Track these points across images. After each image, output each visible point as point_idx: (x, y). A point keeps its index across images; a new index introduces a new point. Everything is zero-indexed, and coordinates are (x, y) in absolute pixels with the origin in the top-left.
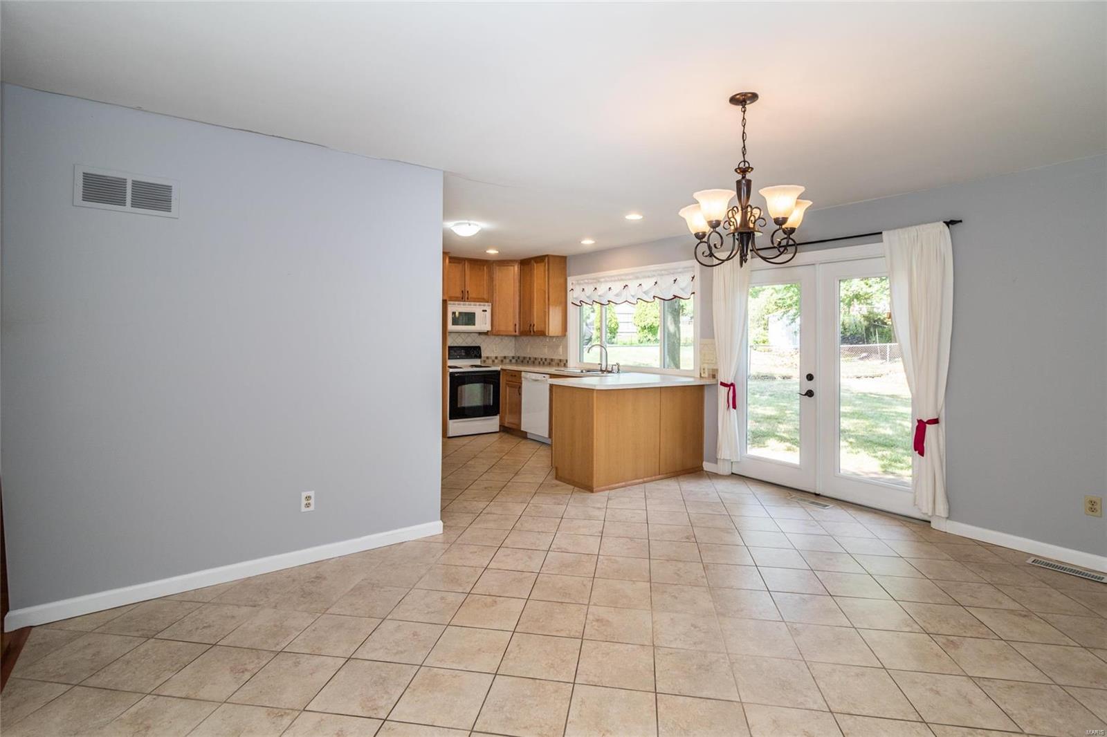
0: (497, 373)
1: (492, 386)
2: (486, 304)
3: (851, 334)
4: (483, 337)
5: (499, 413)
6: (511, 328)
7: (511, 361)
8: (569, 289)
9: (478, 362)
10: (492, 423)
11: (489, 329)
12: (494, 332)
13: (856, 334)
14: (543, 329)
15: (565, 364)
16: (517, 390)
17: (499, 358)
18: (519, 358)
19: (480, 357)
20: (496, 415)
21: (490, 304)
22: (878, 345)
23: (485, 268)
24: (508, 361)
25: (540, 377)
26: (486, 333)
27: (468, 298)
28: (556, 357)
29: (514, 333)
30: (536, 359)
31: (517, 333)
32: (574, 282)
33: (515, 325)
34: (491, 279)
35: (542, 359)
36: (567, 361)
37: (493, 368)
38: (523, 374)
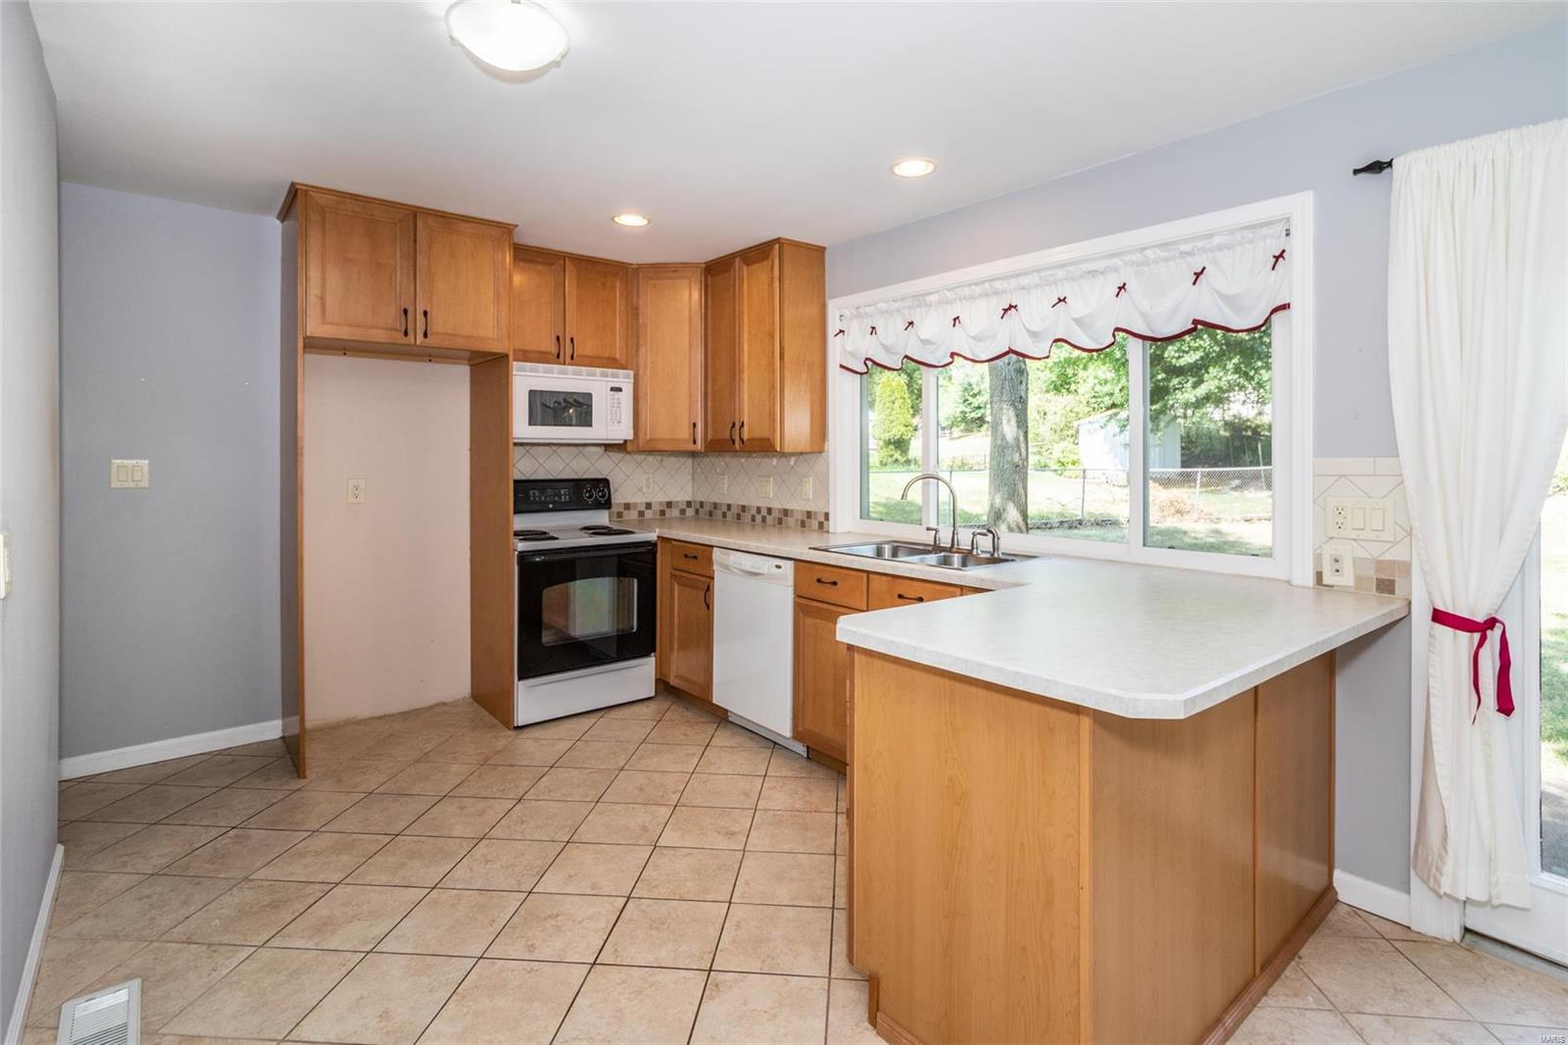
0: (651, 546)
1: (636, 580)
2: (621, 372)
3: (1202, 450)
4: (616, 456)
5: (654, 650)
6: (684, 433)
7: (683, 512)
8: (832, 328)
9: (601, 518)
10: (638, 677)
11: (630, 436)
12: (641, 442)
13: (1210, 449)
14: (765, 434)
15: (821, 524)
16: (702, 593)
17: (656, 508)
18: (702, 504)
19: (606, 504)
20: (646, 654)
21: (631, 373)
22: (1262, 468)
23: (618, 284)
24: (675, 512)
25: (766, 565)
26: (621, 447)
27: (572, 357)
28: (798, 505)
29: (691, 447)
30: (744, 508)
31: (699, 446)
32: (846, 312)
33: (694, 425)
34: (634, 312)
35: (759, 510)
36: (827, 516)
37: (640, 536)
38: (716, 554)
